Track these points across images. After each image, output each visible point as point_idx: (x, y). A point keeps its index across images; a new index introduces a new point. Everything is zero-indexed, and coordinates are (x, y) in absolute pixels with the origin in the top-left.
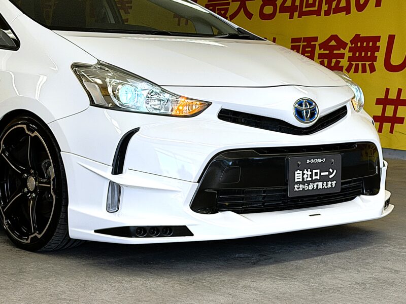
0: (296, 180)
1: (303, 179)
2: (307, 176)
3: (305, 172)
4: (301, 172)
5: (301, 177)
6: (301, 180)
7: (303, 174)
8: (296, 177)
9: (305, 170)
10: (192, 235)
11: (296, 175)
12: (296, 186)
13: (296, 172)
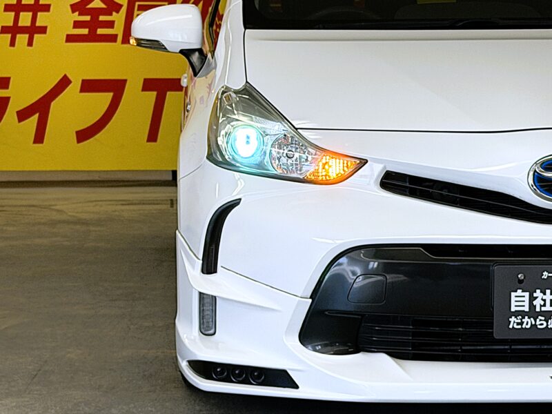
0: (513, 309)
1: (532, 306)
2: (542, 303)
3: (538, 293)
4: (527, 294)
5: (527, 303)
6: (526, 309)
7: (532, 299)
8: (513, 304)
9: (538, 291)
10: (296, 387)
11: (513, 299)
12: (513, 319)
13: (513, 294)
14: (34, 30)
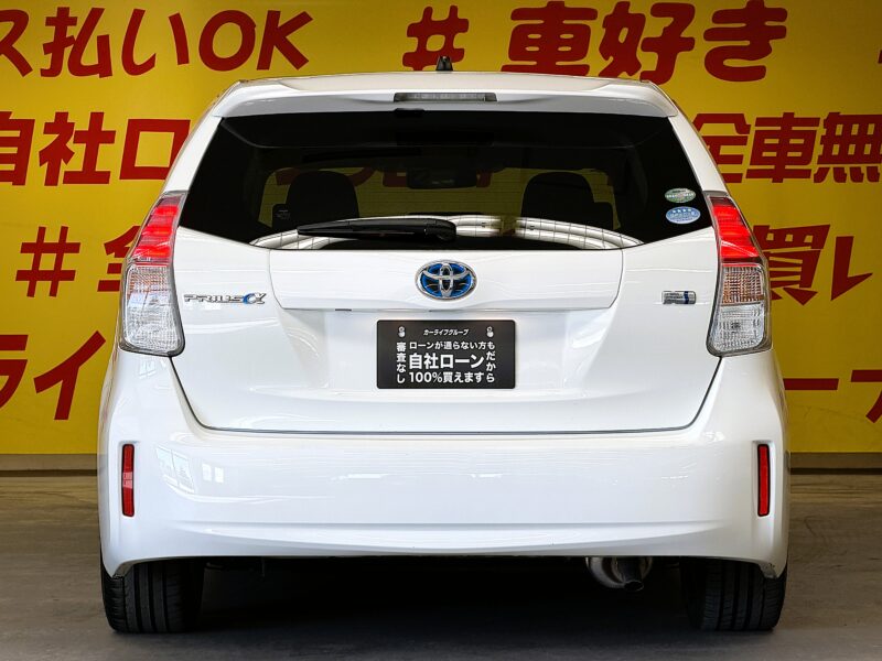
14: (59, 276)
